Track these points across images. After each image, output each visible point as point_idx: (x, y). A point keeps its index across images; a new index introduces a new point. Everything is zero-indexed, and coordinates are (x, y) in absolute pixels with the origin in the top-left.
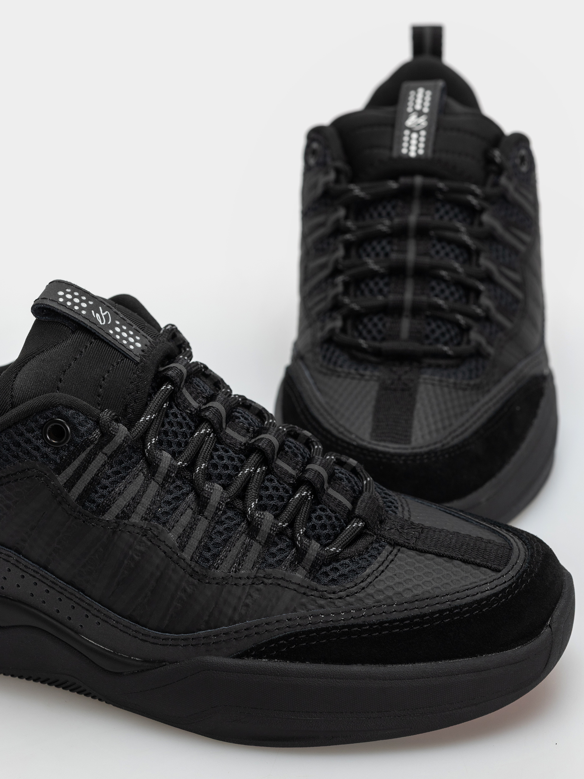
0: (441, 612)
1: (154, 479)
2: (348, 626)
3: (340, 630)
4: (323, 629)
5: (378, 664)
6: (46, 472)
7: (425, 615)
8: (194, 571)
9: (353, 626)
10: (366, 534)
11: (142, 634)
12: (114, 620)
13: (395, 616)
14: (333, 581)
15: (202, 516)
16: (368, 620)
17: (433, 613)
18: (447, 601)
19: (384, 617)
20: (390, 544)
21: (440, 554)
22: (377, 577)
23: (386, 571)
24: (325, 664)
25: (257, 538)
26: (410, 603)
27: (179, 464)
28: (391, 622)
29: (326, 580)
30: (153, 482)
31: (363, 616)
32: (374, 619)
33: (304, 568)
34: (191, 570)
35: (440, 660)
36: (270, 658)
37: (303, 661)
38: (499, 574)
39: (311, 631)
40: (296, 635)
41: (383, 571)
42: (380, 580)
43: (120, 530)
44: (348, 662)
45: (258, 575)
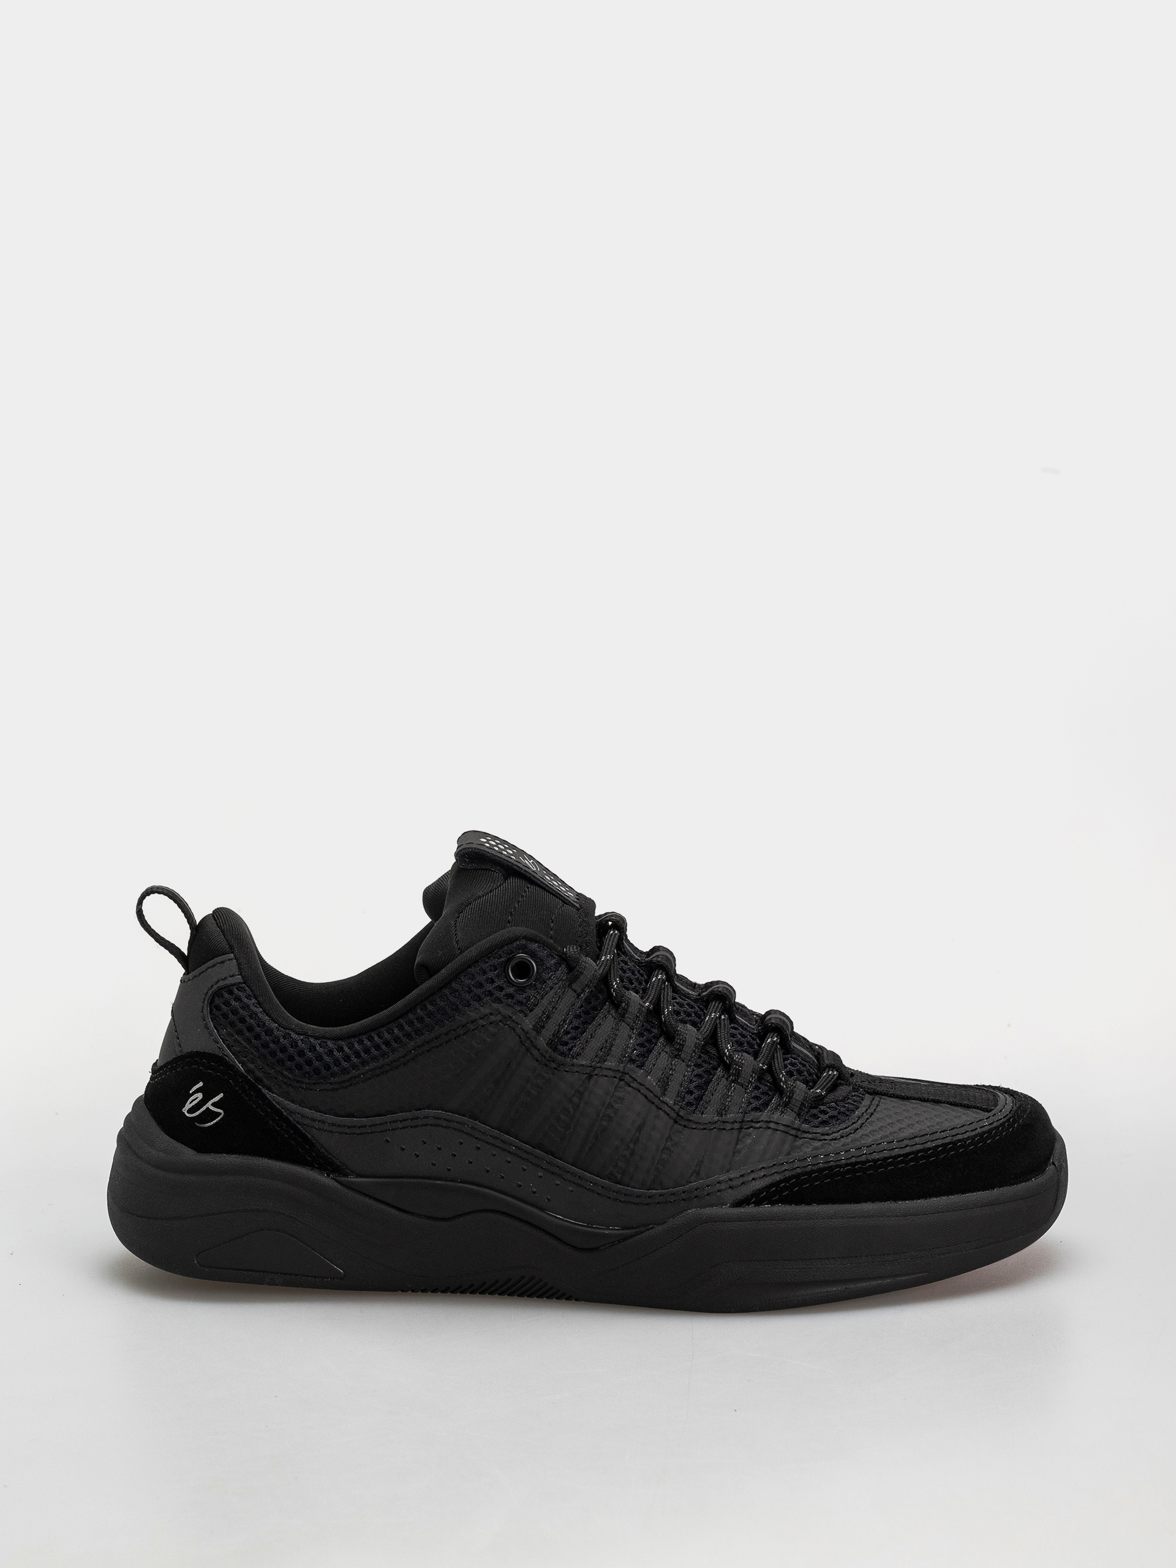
0: (944, 1145)
1: (624, 1021)
2: (852, 1164)
3: (844, 1168)
4: (824, 1169)
5: (889, 1201)
6: (512, 1016)
7: (929, 1149)
8: (679, 1116)
9: (857, 1163)
10: (841, 1084)
11: (625, 1194)
12: (591, 1183)
13: (896, 1152)
14: (824, 1123)
15: (678, 1059)
16: (870, 1157)
17: (937, 1147)
18: (947, 1137)
19: (886, 1154)
20: (870, 1094)
21: (925, 1099)
22: (868, 1119)
23: (875, 1114)
24: (833, 1204)
25: (739, 1081)
26: (910, 1139)
27: (647, 1005)
28: (895, 1157)
29: (816, 1122)
30: (623, 1024)
31: (863, 1154)
32: (876, 1156)
33: (792, 1110)
34: (676, 1115)
35: (952, 1194)
36: (773, 1203)
37: (809, 1204)
38: (991, 1114)
39: (812, 1172)
40: (797, 1176)
41: (872, 1114)
42: (872, 1122)
43: (596, 1075)
44: (857, 1201)
45: (746, 1119)
